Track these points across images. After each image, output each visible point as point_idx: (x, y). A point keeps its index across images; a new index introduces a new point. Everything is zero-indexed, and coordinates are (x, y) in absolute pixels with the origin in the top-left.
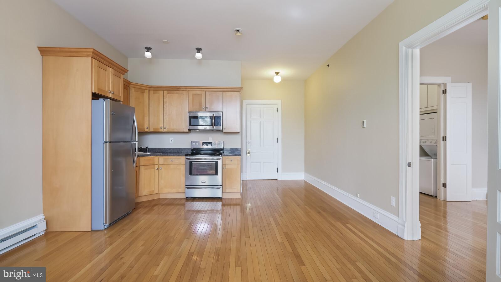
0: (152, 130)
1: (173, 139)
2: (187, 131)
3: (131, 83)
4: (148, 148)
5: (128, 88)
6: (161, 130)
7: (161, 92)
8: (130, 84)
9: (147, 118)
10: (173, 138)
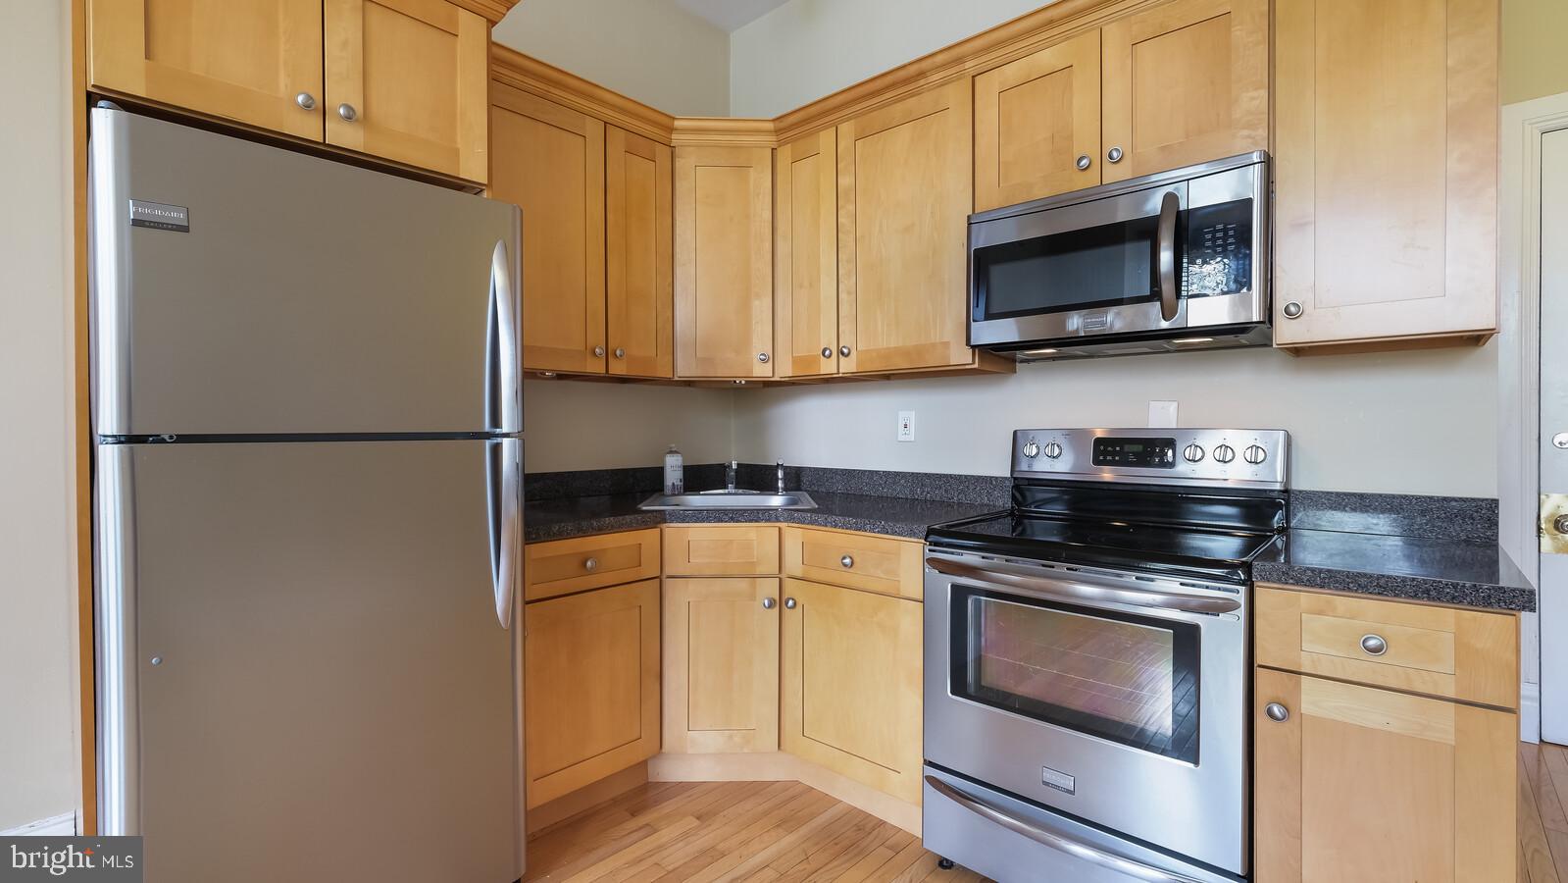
0: (785, 370)
1: (911, 417)
2: (962, 357)
3: (677, 124)
4: (786, 469)
5: (662, 152)
6: (828, 367)
7: (826, 138)
8: (671, 130)
9: (761, 307)
10: (912, 415)
